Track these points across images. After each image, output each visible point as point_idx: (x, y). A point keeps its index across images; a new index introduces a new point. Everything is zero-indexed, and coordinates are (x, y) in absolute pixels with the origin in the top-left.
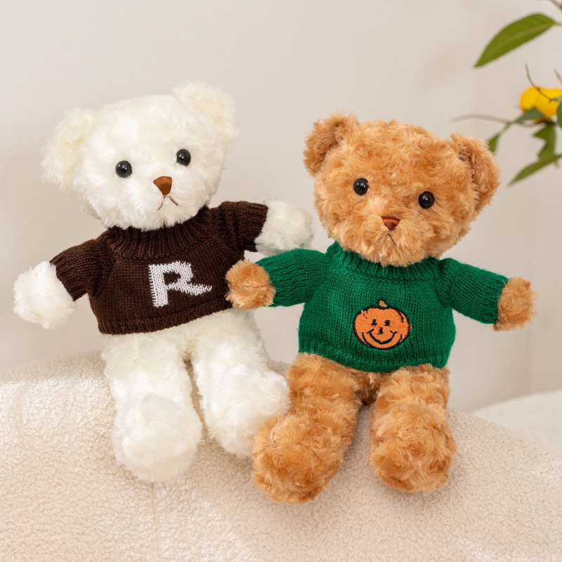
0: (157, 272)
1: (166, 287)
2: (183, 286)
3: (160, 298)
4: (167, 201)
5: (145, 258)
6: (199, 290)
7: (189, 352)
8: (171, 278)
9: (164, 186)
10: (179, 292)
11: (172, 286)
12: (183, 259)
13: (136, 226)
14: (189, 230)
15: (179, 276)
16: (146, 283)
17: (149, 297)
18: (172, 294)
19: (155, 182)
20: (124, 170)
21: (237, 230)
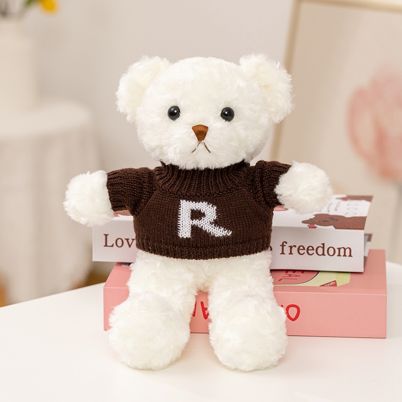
0: (186, 207)
1: (191, 222)
2: (206, 224)
4: (201, 146)
5: (179, 193)
6: (219, 232)
7: (206, 285)
8: (197, 215)
9: (201, 133)
10: (201, 229)
11: (196, 222)
12: (210, 200)
13: (173, 164)
14: (222, 178)
15: (204, 215)
16: (175, 215)
17: (175, 227)
18: (195, 229)
19: (193, 128)
21: (262, 186)
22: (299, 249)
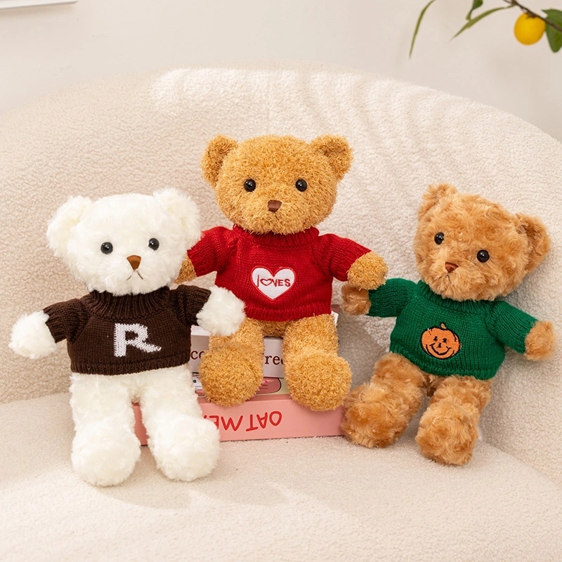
0: (120, 329)
1: (126, 342)
2: (139, 343)
3: (120, 351)
4: (136, 274)
5: (114, 318)
6: (151, 349)
7: (137, 397)
8: (131, 335)
9: (135, 262)
10: (135, 347)
11: (130, 342)
12: (142, 322)
13: (109, 291)
14: (150, 302)
15: (137, 335)
16: (112, 338)
17: (111, 348)
18: (129, 348)
19: (128, 258)
20: (107, 248)
21: (185, 307)
22: (274, 359)
